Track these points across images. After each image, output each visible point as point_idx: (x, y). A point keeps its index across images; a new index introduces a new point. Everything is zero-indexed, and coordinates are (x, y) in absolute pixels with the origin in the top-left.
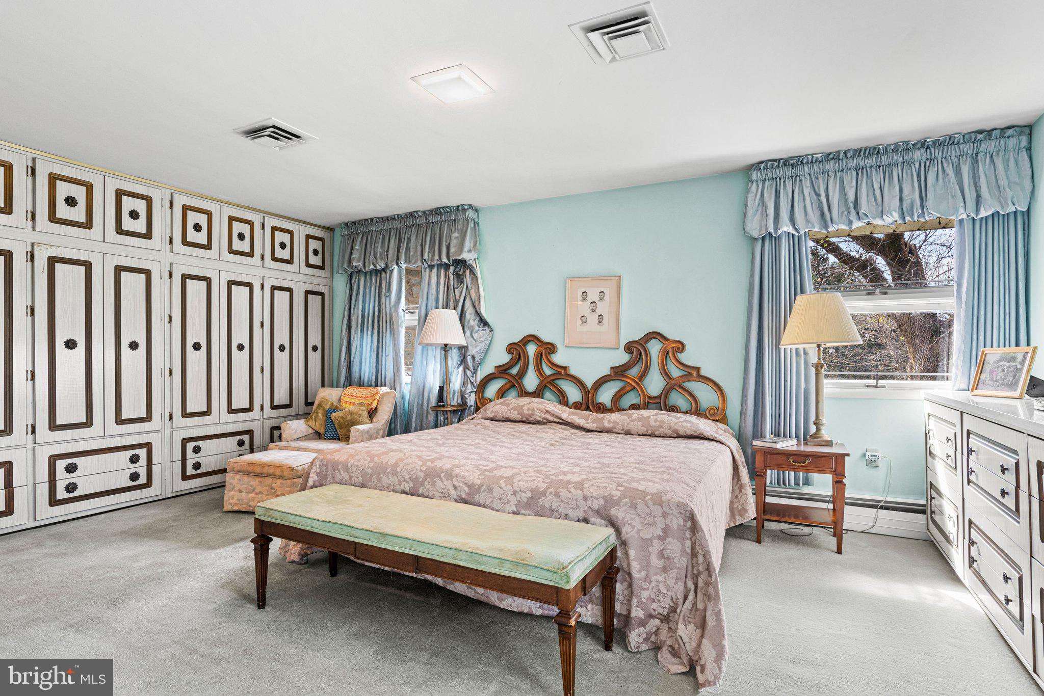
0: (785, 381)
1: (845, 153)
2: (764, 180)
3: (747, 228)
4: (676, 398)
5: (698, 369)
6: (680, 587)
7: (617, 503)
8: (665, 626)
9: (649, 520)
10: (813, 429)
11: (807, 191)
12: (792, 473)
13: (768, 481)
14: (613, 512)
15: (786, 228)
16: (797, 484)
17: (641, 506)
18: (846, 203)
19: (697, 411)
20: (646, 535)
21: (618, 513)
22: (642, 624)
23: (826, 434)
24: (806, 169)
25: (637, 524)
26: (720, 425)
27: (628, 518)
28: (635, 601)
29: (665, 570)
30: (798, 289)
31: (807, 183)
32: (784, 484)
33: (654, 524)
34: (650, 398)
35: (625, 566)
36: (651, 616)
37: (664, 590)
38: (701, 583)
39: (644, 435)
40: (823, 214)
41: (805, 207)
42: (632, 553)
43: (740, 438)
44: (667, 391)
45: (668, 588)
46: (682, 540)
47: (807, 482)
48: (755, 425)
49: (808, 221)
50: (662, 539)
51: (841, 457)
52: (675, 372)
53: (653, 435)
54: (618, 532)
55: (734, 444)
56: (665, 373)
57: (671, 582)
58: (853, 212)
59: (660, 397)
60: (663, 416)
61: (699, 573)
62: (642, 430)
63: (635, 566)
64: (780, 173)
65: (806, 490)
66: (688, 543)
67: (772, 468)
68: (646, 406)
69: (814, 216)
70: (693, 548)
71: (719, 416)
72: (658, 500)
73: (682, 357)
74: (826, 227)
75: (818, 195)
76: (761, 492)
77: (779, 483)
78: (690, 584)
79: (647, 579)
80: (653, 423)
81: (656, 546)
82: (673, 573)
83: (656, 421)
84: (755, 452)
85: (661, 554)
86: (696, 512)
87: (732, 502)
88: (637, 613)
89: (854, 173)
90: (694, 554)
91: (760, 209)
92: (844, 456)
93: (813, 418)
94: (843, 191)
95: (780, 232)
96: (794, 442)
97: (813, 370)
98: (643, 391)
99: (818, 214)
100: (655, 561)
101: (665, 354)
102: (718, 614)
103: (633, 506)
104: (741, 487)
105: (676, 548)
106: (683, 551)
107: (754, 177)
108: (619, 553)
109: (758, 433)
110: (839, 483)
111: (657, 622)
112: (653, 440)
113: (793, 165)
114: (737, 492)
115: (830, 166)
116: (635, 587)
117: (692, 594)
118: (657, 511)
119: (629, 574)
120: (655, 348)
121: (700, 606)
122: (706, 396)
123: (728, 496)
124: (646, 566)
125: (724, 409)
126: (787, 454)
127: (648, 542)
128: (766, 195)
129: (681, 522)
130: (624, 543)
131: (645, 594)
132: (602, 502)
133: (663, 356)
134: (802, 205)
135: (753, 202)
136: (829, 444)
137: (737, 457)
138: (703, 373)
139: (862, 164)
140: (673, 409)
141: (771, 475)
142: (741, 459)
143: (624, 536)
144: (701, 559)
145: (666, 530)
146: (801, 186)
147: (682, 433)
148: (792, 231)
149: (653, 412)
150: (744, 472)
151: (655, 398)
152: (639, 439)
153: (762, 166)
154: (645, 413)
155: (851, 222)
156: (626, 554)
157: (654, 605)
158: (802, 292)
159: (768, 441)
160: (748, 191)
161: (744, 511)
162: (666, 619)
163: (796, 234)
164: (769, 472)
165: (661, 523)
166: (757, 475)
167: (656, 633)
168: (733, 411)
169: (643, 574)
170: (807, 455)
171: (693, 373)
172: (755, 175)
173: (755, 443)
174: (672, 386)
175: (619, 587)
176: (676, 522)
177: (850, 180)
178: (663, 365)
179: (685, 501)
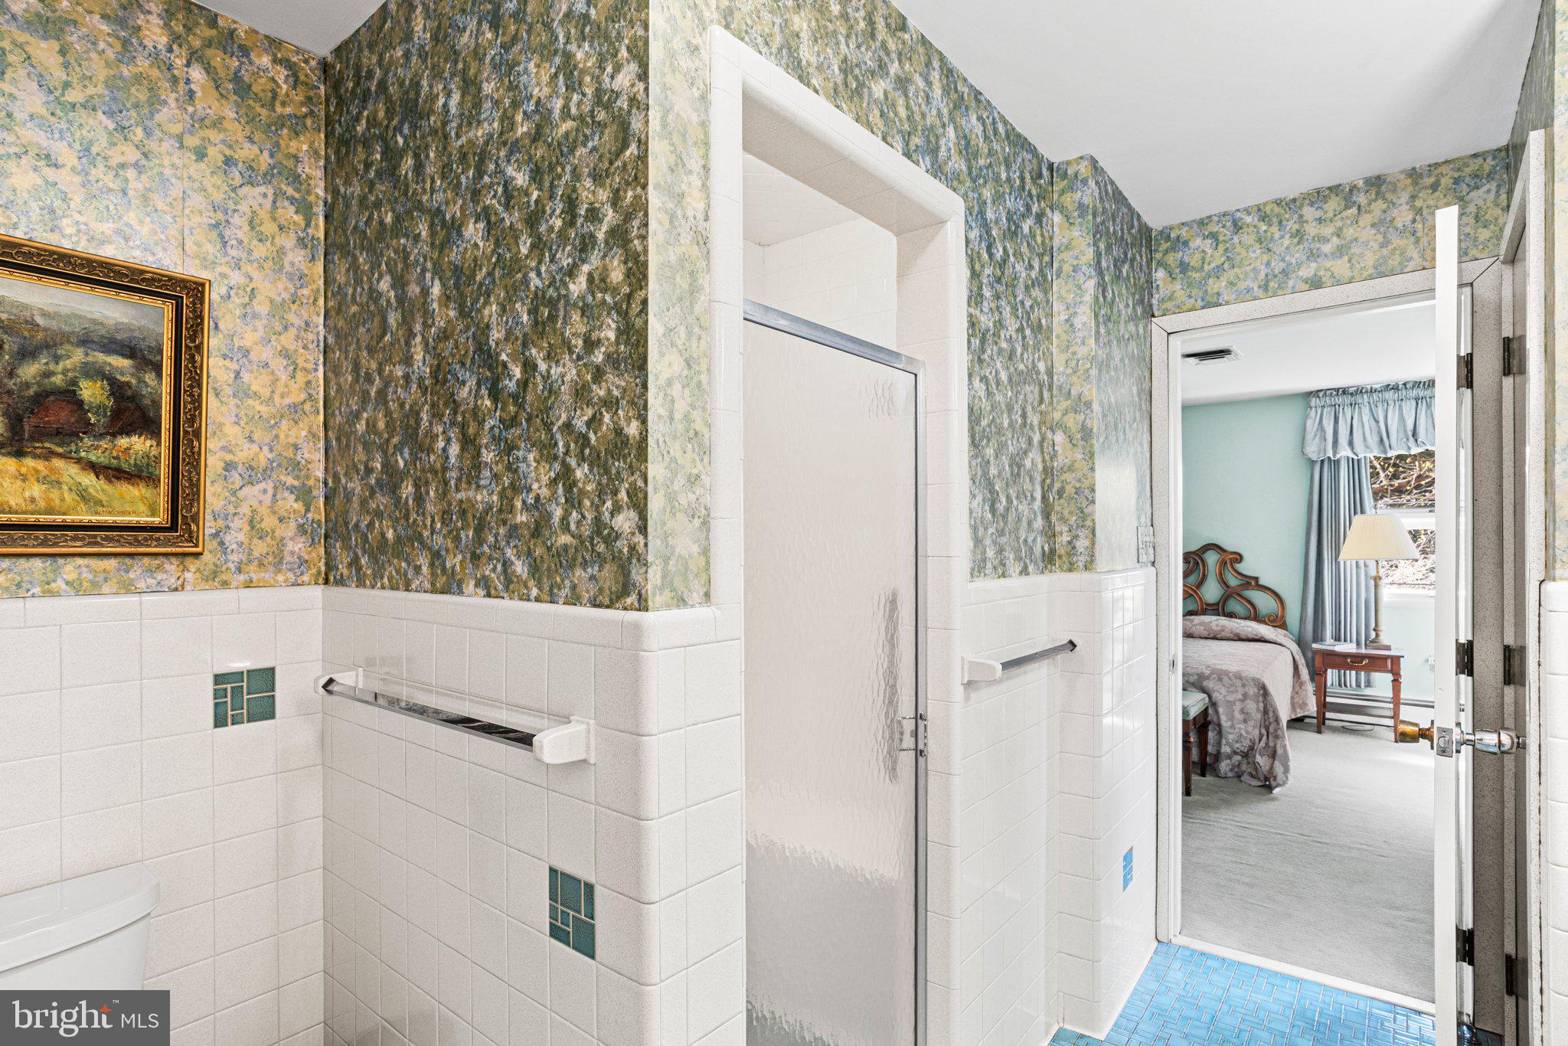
0: (1345, 591)
1: (1405, 384)
2: (1323, 407)
3: (1306, 452)
4: (1234, 605)
5: (1256, 579)
6: (1256, 732)
7: (1208, 678)
8: (1245, 761)
9: (1232, 689)
10: (1373, 635)
11: (1365, 418)
12: (1353, 673)
13: (1329, 683)
14: (1205, 683)
15: (1344, 452)
16: (1358, 685)
17: (1225, 679)
18: (1405, 431)
19: (1256, 617)
20: (1231, 698)
21: (1209, 684)
22: (1229, 757)
23: (1384, 639)
24: (1365, 396)
25: (1223, 691)
26: (1279, 630)
27: (1216, 688)
28: (1224, 741)
29: (1245, 721)
30: (1358, 508)
31: (1366, 411)
32: (1345, 686)
33: (1236, 691)
34: (1207, 605)
35: (1215, 719)
36: (1235, 753)
37: (1244, 734)
38: (1271, 730)
39: (1206, 638)
40: (1382, 440)
41: (1364, 433)
42: (1221, 710)
43: (1300, 642)
44: (1225, 599)
45: (1248, 733)
46: (1257, 703)
47: (1368, 684)
48: (1315, 631)
49: (1367, 447)
50: (1242, 701)
51: (1396, 660)
52: (1233, 582)
53: (1215, 638)
54: (1210, 697)
55: (1295, 648)
56: (1223, 582)
57: (1250, 729)
58: (1412, 439)
59: (1218, 604)
60: (1223, 621)
61: (1270, 723)
62: (1205, 633)
63: (1223, 718)
64: (1339, 400)
65: (1368, 692)
66: (1261, 705)
67: (1333, 667)
68: (1204, 612)
69: (1373, 440)
70: (1265, 707)
71: (1278, 622)
72: (1238, 676)
73: (1241, 567)
74: (1385, 452)
75: (1377, 422)
76: (1321, 692)
77: (1340, 685)
78: (1264, 731)
79: (1232, 727)
80: (1214, 627)
81: (1238, 706)
82: (1252, 723)
83: (1217, 626)
84: (1316, 652)
85: (1242, 711)
86: (1267, 683)
87: (1292, 698)
88: (1226, 749)
89: (1414, 403)
90: (1265, 712)
91: (1319, 433)
92: (1399, 658)
93: (1373, 625)
94: (1402, 419)
95: (1338, 456)
96: (1354, 645)
97: (1372, 582)
98: (1201, 599)
99: (1377, 439)
100: (1238, 716)
101: (1223, 564)
102: (1284, 747)
103: (1220, 679)
104: (1301, 684)
105: (1252, 706)
106: (1258, 710)
107: (1313, 404)
108: (1210, 711)
109: (1318, 637)
110: (1396, 682)
111: (1239, 758)
112: (1217, 642)
113: (1352, 394)
114: (1297, 689)
115: (1390, 395)
116: (1223, 732)
117: (1265, 737)
118: (1238, 683)
119: (1219, 725)
120: (1212, 558)
121: (1271, 744)
122: (1264, 603)
123: (1290, 689)
124: (1232, 718)
125: (1283, 616)
126: (1345, 656)
127: (1232, 703)
128: (1325, 421)
129: (1256, 690)
130: (1214, 704)
131: (1231, 737)
132: (1196, 677)
133: (1220, 566)
134: (1361, 431)
135: (1311, 425)
136: (1388, 648)
137: (1297, 657)
138: (1261, 582)
139: (1421, 394)
140: (1231, 615)
141: (1331, 675)
142: (1301, 662)
143: (1214, 699)
144: (1271, 714)
145: (1245, 696)
146: (1360, 413)
147: (1243, 637)
148: (1351, 455)
149: (1214, 618)
150: (1304, 673)
151: (1213, 605)
152: (1203, 642)
153: (1321, 394)
154: (1206, 619)
155: (1409, 448)
156: (1217, 712)
157: (1238, 745)
158: (1363, 512)
159: (1329, 644)
160: (1306, 417)
161: (1304, 705)
162: (1245, 755)
163: (1355, 457)
164: (1329, 671)
165: (1241, 690)
166: (1317, 675)
167: (1238, 766)
168: (1293, 616)
169: (1229, 723)
170: (1363, 657)
171: (1251, 582)
172: (1314, 402)
173: (1314, 646)
174: (1229, 594)
175: (1211, 735)
176: (1252, 690)
177: (1409, 408)
178: (1221, 574)
179: (1259, 677)
